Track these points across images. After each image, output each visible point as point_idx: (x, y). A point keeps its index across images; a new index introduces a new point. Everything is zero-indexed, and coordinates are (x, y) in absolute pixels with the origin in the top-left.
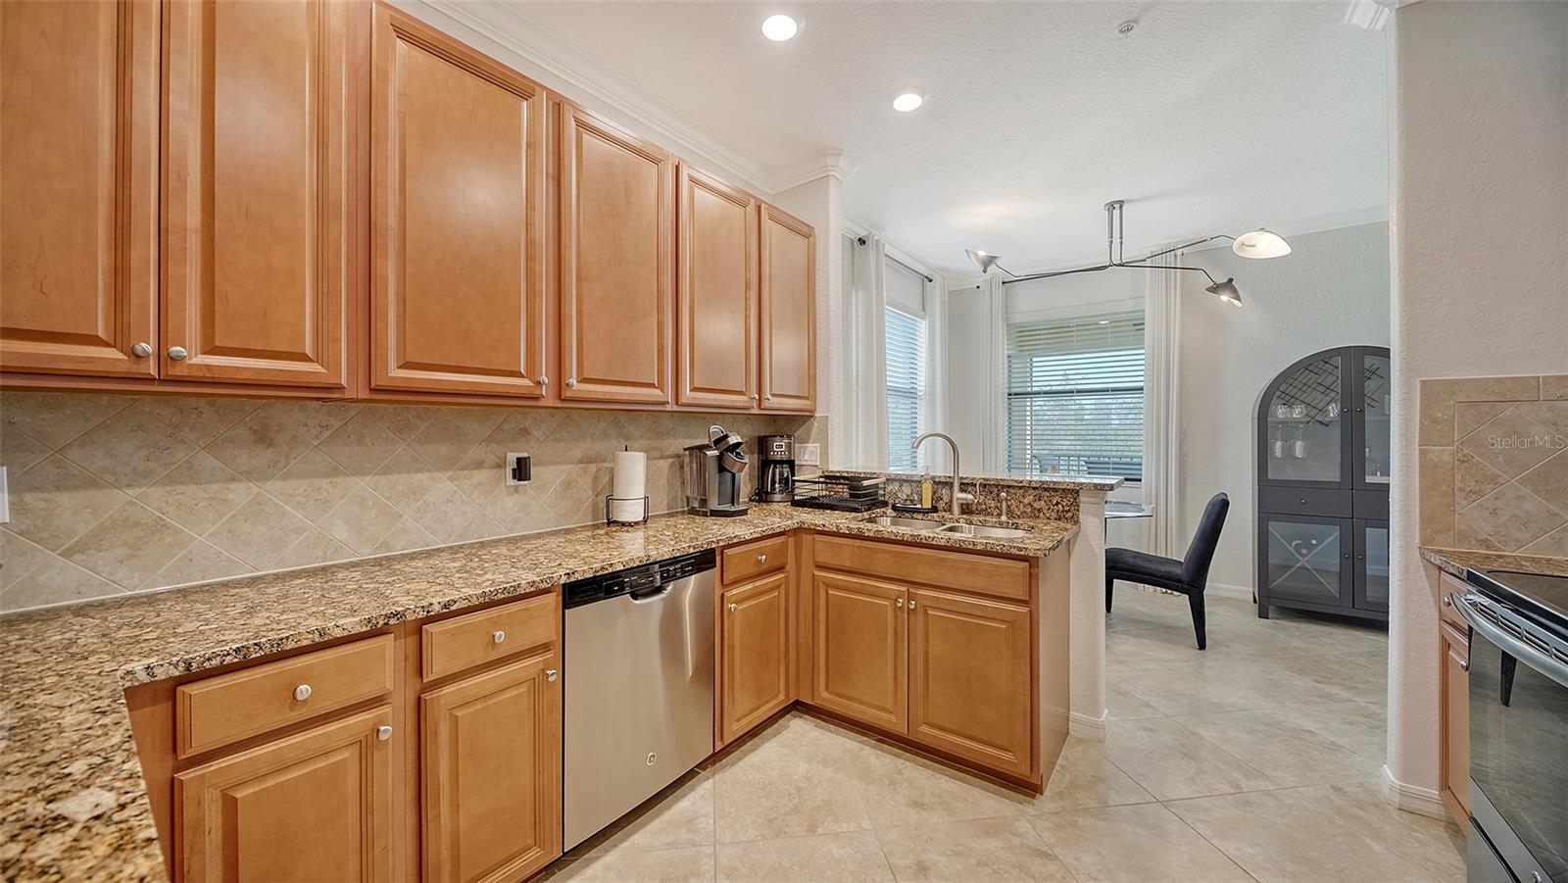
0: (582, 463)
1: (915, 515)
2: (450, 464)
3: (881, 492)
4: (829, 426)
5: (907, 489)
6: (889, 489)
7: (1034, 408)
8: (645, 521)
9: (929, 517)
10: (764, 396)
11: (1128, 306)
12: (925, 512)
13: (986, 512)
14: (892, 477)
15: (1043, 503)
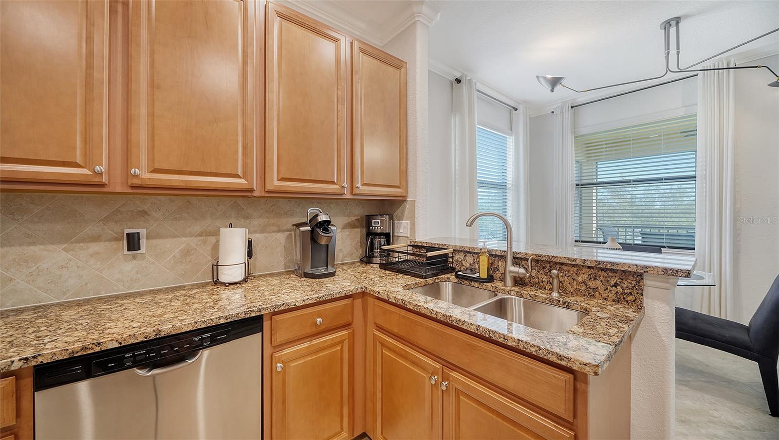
0: (201, 236)
1: (473, 283)
2: (64, 239)
3: (450, 260)
4: (416, 208)
5: (470, 259)
6: (457, 257)
7: (598, 198)
8: (245, 280)
9: (484, 286)
10: (355, 185)
11: (681, 113)
12: (481, 281)
13: (539, 286)
14: (458, 248)
15: (598, 282)
